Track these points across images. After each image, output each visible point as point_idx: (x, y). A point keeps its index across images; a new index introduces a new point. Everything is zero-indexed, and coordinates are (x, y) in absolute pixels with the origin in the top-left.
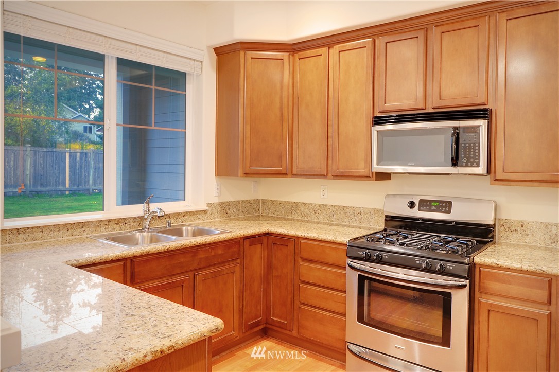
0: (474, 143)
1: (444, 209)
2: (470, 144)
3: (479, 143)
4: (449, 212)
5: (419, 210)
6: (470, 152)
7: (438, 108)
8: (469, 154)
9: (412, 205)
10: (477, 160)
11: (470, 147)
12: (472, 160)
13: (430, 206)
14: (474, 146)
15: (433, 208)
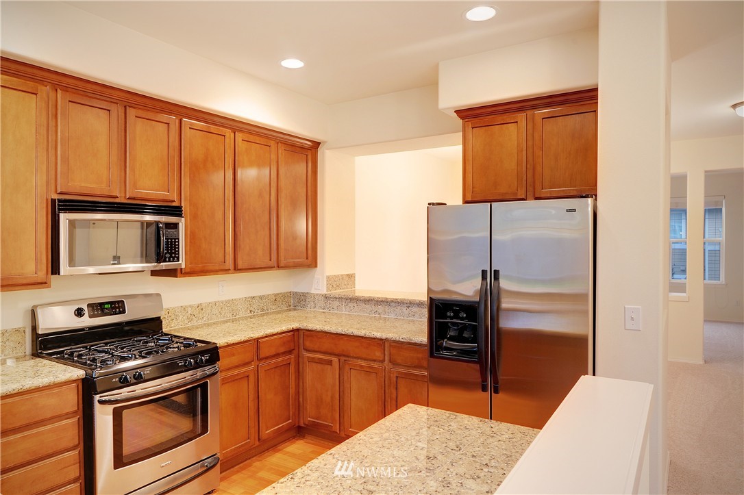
0: (175, 239)
1: (117, 310)
2: (171, 239)
3: (178, 239)
4: (124, 312)
5: (90, 317)
6: (171, 247)
7: (134, 199)
8: (171, 250)
9: (79, 313)
10: (177, 256)
11: (171, 242)
12: (173, 255)
13: (102, 310)
14: (175, 242)
15: (106, 311)
